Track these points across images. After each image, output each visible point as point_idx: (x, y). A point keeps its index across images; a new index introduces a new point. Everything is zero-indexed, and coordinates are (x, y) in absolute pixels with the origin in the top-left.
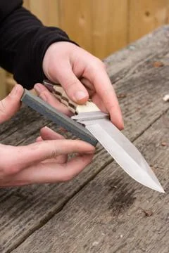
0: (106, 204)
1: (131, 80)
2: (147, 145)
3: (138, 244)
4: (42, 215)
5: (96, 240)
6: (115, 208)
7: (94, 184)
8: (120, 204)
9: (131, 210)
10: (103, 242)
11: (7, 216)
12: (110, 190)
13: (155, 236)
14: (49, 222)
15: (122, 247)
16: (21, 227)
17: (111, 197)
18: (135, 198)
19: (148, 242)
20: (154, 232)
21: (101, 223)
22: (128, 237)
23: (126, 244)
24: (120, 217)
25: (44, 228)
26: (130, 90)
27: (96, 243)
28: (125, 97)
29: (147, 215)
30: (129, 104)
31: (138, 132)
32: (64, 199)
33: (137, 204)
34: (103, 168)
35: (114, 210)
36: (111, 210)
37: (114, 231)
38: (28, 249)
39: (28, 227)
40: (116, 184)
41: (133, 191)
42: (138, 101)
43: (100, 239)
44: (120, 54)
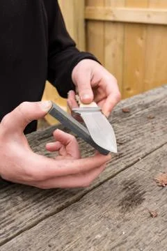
0: (117, 201)
1: (160, 107)
2: (164, 155)
3: (137, 244)
4: (59, 203)
5: (100, 233)
6: (124, 206)
7: (112, 182)
8: (129, 202)
9: (139, 210)
10: (106, 236)
11: (31, 200)
12: (124, 189)
13: (155, 238)
14: (64, 211)
15: (122, 243)
16: (39, 211)
17: (123, 195)
18: (144, 199)
19: (147, 243)
20: (155, 233)
21: (108, 218)
22: (130, 235)
23: (126, 242)
24: (127, 215)
25: (57, 215)
26: (159, 114)
27: (99, 236)
28: (153, 118)
29: (152, 216)
30: (156, 123)
31: (159, 145)
32: (83, 192)
33: (145, 204)
34: (123, 170)
35: (123, 208)
36: (121, 207)
37: (118, 227)
38: (37, 232)
39: (45, 212)
40: (130, 185)
41: (144, 192)
42: (163, 122)
43: (103, 233)
44: (156, 90)
